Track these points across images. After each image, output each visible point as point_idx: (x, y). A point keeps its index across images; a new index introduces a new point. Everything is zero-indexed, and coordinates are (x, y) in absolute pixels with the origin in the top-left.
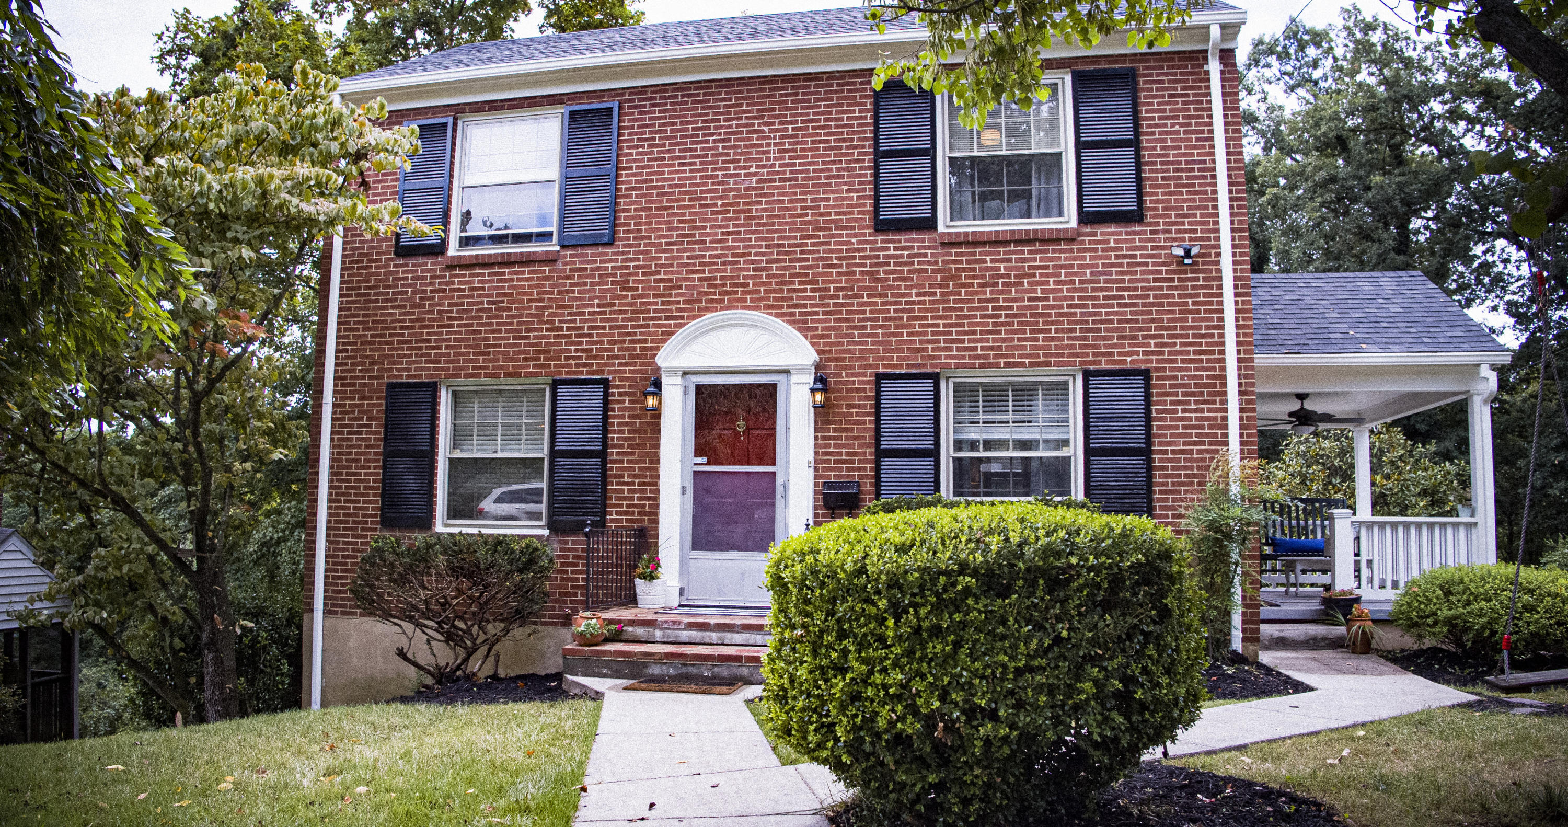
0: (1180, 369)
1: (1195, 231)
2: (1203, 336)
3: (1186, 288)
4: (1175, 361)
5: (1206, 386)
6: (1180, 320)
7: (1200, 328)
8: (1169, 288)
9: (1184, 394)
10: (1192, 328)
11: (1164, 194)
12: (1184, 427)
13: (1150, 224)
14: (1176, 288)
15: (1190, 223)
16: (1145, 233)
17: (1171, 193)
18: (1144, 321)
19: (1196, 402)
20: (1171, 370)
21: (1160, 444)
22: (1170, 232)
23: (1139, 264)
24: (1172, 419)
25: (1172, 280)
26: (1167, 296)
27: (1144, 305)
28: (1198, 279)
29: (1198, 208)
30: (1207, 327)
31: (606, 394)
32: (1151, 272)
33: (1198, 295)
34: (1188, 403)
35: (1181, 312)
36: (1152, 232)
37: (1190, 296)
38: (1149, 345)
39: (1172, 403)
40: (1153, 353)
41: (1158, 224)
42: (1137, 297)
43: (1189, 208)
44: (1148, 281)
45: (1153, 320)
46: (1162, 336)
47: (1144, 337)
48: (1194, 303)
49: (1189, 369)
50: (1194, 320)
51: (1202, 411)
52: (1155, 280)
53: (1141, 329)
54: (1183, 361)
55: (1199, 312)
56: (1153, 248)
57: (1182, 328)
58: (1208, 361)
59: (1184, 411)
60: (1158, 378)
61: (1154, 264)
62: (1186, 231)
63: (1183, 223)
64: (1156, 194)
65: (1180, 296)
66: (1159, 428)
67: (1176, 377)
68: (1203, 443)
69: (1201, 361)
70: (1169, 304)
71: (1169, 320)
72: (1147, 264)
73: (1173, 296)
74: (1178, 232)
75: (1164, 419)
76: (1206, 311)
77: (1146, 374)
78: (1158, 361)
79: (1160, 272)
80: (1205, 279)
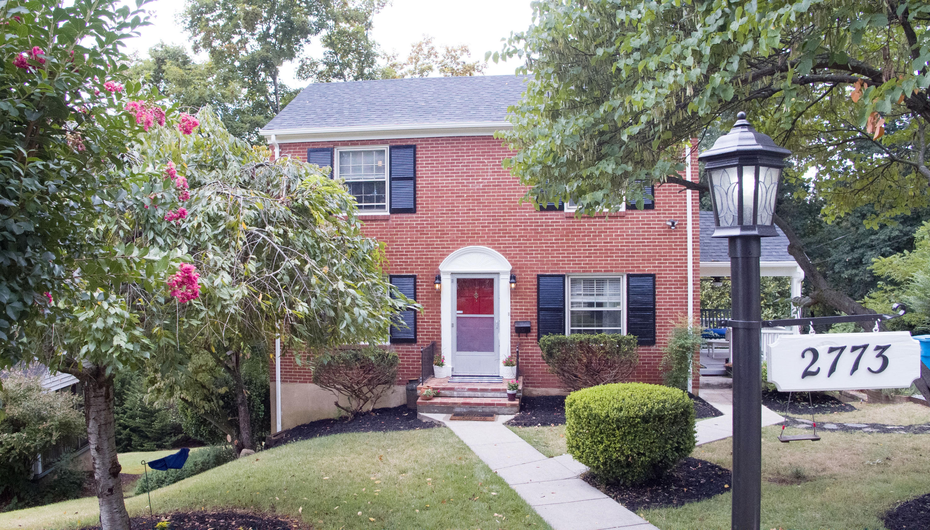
0: (668, 274)
1: (676, 214)
2: (679, 260)
3: (672, 238)
4: (666, 270)
5: (679, 281)
6: (669, 252)
7: (677, 256)
8: (664, 239)
9: (670, 285)
10: (674, 256)
11: (663, 196)
12: (669, 299)
13: (657, 210)
14: (667, 238)
15: (674, 210)
16: (655, 214)
17: (666, 196)
18: (653, 253)
19: (675, 288)
20: (664, 274)
21: (659, 306)
22: (665, 214)
23: (651, 228)
24: (664, 295)
25: (666, 235)
26: (663, 242)
27: (653, 246)
28: (677, 235)
29: (678, 203)
30: (680, 256)
31: (415, 282)
32: (657, 231)
33: (676, 242)
34: (671, 288)
35: (669, 249)
36: (658, 214)
37: (673, 242)
38: (655, 263)
39: (665, 288)
40: (657, 267)
41: (660, 210)
42: (651, 242)
43: (674, 203)
44: (655, 235)
45: (657, 253)
46: (661, 260)
47: (653, 260)
48: (675, 245)
49: (672, 274)
50: (675, 252)
51: (677, 292)
52: (659, 235)
53: (652, 256)
54: (670, 270)
55: (677, 249)
56: (658, 221)
57: (669, 256)
58: (680, 270)
59: (670, 292)
60: (659, 278)
61: (658, 228)
62: (672, 214)
63: (671, 210)
64: (660, 196)
65: (669, 242)
66: (659, 299)
67: (666, 277)
68: (677, 305)
69: (677, 270)
70: (664, 246)
71: (664, 253)
72: (655, 228)
73: (666, 242)
74: (669, 214)
75: (661, 295)
76: (680, 249)
77: (653, 276)
78: (659, 270)
79: (661, 231)
80: (680, 235)
